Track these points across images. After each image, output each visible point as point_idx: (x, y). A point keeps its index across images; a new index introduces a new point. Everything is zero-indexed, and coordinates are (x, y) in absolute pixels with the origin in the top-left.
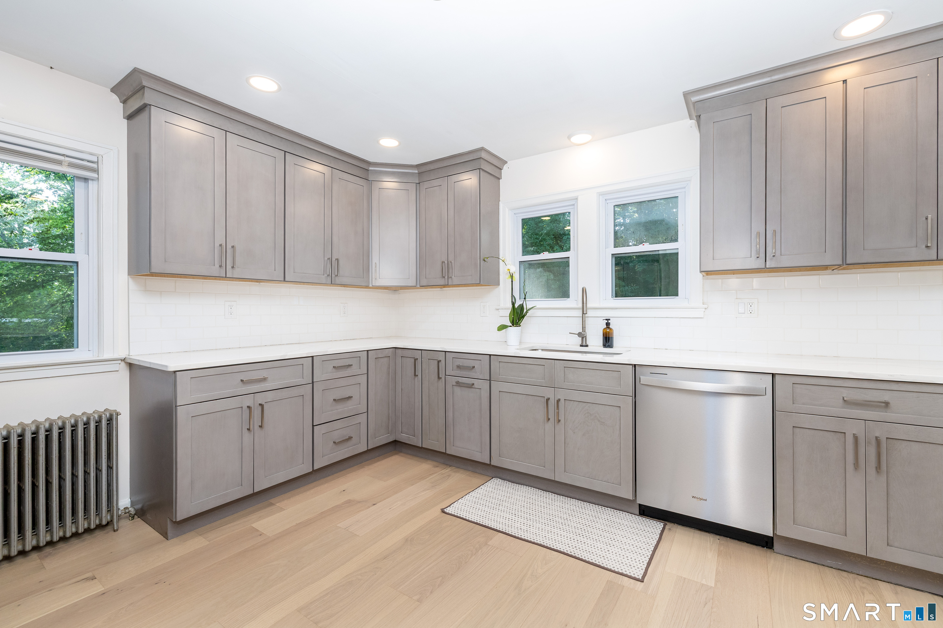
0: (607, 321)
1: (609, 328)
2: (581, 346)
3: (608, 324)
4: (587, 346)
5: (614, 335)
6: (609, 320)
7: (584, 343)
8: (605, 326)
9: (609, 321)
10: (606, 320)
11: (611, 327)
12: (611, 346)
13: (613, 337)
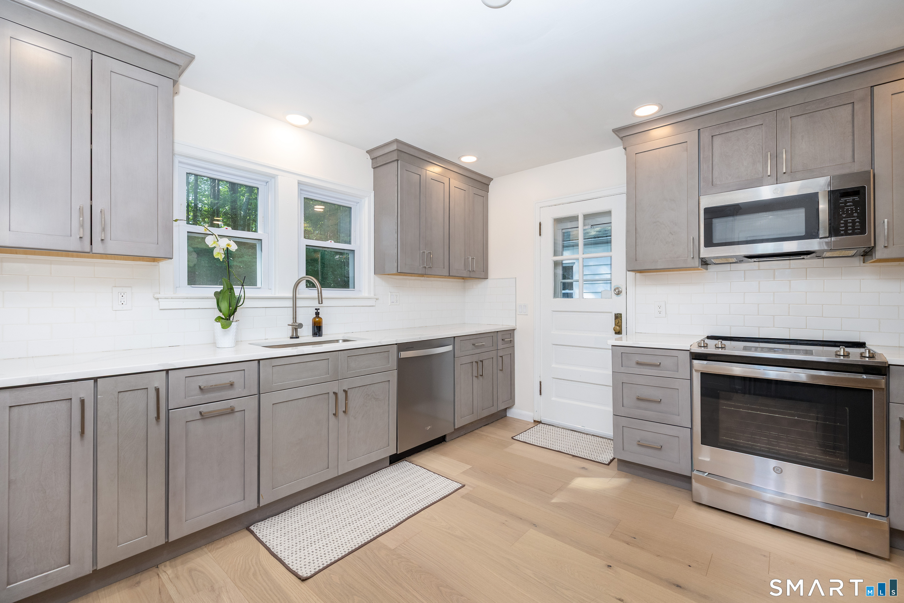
0: (316, 311)
1: (318, 317)
2: (291, 338)
3: (317, 314)
4: (298, 337)
5: (323, 324)
6: (319, 309)
7: (294, 335)
8: (315, 316)
9: (319, 311)
10: (316, 309)
11: (320, 316)
12: (320, 335)
13: (322, 326)
